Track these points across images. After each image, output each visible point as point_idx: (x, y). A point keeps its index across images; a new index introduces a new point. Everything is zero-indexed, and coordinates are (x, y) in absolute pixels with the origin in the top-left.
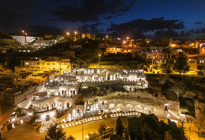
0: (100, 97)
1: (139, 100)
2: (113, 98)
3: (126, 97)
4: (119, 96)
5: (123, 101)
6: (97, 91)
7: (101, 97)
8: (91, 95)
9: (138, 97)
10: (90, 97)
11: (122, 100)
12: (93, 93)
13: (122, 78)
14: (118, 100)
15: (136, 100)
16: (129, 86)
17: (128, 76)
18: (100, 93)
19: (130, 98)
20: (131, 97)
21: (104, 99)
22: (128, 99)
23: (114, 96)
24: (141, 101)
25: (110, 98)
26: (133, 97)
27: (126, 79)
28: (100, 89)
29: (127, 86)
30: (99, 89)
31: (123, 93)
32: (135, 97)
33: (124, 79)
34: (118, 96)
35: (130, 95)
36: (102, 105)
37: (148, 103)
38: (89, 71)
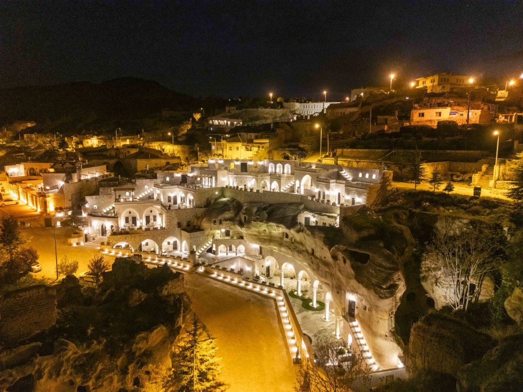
3: (298, 245)
5: (293, 256)
8: (220, 217)
9: (311, 251)
10: (217, 221)
13: (317, 191)
15: (308, 259)
17: (328, 188)
19: (303, 251)
23: (273, 236)
25: (264, 239)
26: (306, 250)
27: (324, 193)
33: (319, 193)
34: (285, 239)
37: (326, 277)
38: (280, 167)
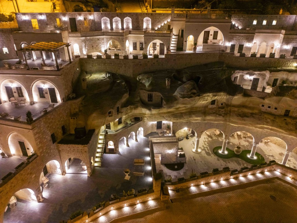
0: (150, 110)
1: (287, 124)
2: (192, 112)
3: (236, 109)
4: (214, 106)
5: (225, 120)
6: (141, 91)
7: (154, 111)
8: (118, 104)
9: (283, 113)
10: (114, 111)
11: (221, 118)
12: (125, 97)
13: (229, 44)
14: (208, 118)
15: (273, 121)
16: (251, 75)
17: (250, 39)
18: (150, 97)
19: (252, 114)
20: (255, 111)
21: (165, 116)
22: (243, 116)
23: (197, 108)
24: (291, 127)
25: (182, 113)
26: (265, 113)
27: (241, 47)
28: (151, 85)
29: (245, 72)
30: (147, 84)
31: (228, 97)
32: (271, 114)
33: (233, 47)
34: (211, 106)
35: (251, 105)
36: (155, 130)
38: (116, 22)
